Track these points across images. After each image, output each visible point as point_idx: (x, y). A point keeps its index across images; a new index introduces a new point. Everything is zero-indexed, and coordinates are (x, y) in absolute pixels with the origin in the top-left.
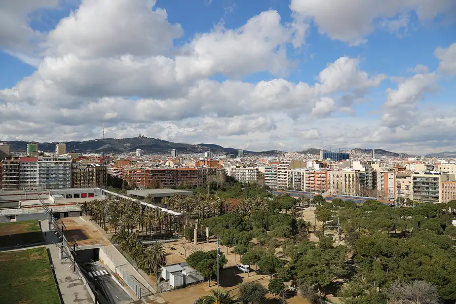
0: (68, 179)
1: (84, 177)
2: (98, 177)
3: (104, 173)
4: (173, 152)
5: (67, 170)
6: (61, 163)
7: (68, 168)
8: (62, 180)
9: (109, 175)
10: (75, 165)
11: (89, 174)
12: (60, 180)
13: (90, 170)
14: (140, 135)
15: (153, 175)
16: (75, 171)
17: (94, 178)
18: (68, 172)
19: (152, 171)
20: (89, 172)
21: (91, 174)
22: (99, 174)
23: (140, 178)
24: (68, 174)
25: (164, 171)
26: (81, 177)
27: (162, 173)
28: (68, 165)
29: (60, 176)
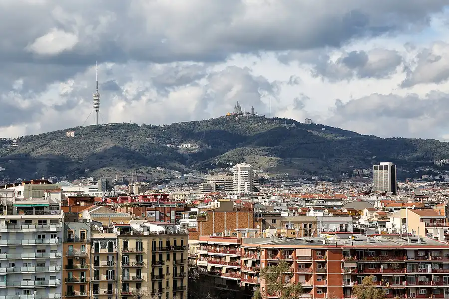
0: (52, 283)
1: (110, 273)
2: (157, 273)
3: (178, 257)
4: (381, 176)
5: (49, 246)
6: (29, 222)
7: (53, 241)
8: (31, 283)
9: (193, 268)
10: (77, 229)
11: (125, 261)
12: (24, 284)
13: (132, 245)
14: (238, 107)
15: (358, 269)
16: (78, 252)
17: (145, 275)
18: (52, 256)
19: (354, 252)
20: (127, 254)
21: (132, 261)
22: (161, 262)
23: (308, 277)
24: (53, 262)
25: (400, 252)
26: (97, 273)
27: (395, 262)
28: (53, 228)
29: (24, 270)
